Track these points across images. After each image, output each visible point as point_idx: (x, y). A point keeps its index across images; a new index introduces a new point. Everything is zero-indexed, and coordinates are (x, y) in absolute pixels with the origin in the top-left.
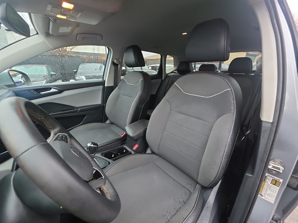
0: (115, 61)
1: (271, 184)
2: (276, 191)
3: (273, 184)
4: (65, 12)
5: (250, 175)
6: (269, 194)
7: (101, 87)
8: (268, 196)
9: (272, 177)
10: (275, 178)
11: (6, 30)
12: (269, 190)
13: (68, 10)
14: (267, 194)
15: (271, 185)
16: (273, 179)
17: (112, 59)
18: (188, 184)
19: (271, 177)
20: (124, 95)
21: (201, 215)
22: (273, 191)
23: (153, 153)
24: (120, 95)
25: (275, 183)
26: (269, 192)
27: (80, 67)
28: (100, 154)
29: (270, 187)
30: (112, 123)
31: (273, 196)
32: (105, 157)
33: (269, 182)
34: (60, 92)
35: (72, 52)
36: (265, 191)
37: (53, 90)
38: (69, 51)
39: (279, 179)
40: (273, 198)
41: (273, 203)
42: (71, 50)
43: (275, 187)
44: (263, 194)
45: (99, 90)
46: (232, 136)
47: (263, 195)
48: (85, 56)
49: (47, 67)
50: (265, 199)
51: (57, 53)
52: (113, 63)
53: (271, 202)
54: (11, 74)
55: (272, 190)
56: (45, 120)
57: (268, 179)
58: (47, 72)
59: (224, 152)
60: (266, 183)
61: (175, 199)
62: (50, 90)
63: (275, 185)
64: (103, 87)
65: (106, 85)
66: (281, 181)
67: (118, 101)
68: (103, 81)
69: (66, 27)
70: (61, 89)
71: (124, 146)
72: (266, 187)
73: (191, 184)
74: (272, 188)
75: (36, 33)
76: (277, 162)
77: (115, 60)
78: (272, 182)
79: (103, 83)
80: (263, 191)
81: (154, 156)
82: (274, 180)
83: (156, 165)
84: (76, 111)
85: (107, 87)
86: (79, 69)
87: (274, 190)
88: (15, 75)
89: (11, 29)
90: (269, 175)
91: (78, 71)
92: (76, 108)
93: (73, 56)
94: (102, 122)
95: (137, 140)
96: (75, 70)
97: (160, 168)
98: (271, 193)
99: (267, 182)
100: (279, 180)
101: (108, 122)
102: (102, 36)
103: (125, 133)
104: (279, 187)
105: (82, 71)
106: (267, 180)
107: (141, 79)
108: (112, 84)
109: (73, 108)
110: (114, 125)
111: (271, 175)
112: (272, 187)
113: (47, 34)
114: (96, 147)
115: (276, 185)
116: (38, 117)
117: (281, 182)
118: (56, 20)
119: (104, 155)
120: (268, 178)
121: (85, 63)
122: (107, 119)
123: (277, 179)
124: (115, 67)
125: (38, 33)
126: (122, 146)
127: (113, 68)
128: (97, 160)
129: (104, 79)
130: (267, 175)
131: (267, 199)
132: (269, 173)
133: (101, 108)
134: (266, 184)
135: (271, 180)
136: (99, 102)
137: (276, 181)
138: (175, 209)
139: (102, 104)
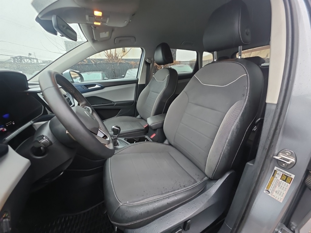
0: (147, 61)
1: (281, 180)
2: (286, 189)
3: (283, 180)
4: (98, 19)
5: (251, 164)
6: (277, 191)
7: (135, 85)
8: (276, 194)
9: (283, 172)
10: (285, 173)
11: (61, 36)
12: (278, 186)
13: (99, 17)
14: (275, 191)
15: (281, 182)
16: (283, 174)
17: (145, 59)
18: (196, 175)
19: (281, 171)
20: (153, 92)
21: (197, 198)
22: (282, 188)
23: (170, 144)
24: (150, 92)
25: (286, 178)
26: (277, 189)
27: (127, 72)
28: (124, 138)
29: (280, 183)
30: (142, 118)
31: (282, 194)
32: (127, 141)
33: (279, 177)
34: (102, 88)
35: (122, 59)
36: (274, 187)
37: (97, 86)
38: (120, 59)
39: (290, 174)
40: (282, 196)
41: (281, 202)
42: (121, 58)
43: (285, 184)
44: (270, 190)
45: (133, 87)
46: (238, 123)
47: (270, 192)
48: (133, 62)
49: (102, 73)
50: (273, 197)
51: (111, 61)
52: (146, 62)
53: (279, 200)
54: (71, 73)
55: (281, 186)
56: (76, 94)
57: (278, 174)
58: (102, 78)
59: (227, 139)
60: (275, 178)
61: (176, 182)
62: (95, 86)
63: (285, 181)
64: (136, 84)
65: (139, 84)
66: (293, 176)
67: (148, 98)
68: (137, 79)
69: (104, 33)
70: (103, 86)
71: (146, 136)
72: (274, 183)
73: (198, 175)
74: (281, 185)
75: (86, 41)
76: (288, 153)
77: (147, 59)
78: (282, 177)
79: (136, 82)
80: (271, 187)
81: (170, 147)
82: (285, 175)
83: (171, 155)
84: (113, 105)
85: (139, 85)
86: (126, 74)
87: (284, 187)
88: (75, 78)
89: (63, 35)
90: (279, 169)
91: (126, 76)
92: (114, 102)
93: (122, 63)
94: (134, 117)
95: (155, 130)
96: (123, 76)
97: (173, 158)
98: (280, 190)
99: (277, 178)
100: (291, 176)
101: (138, 117)
102: (135, 37)
103: (147, 125)
104: (290, 184)
105: (129, 76)
106: (276, 175)
107: (167, 75)
108: (144, 83)
109: (111, 102)
110: (143, 120)
111: (281, 170)
112: (282, 183)
113: (94, 41)
114: (118, 130)
115: (287, 181)
116: (71, 90)
117: (293, 178)
118: (95, 28)
119: (127, 140)
120: (278, 172)
121: (132, 68)
122: (138, 114)
123: (288, 174)
124: (147, 66)
125: (88, 41)
126: (144, 136)
127: (146, 67)
128: (120, 142)
129: (138, 78)
130: (277, 169)
131: (274, 196)
132: (278, 166)
133: (133, 104)
134: (275, 180)
135: (281, 175)
136: (132, 98)
137: (287, 176)
138: (172, 188)
139: (135, 100)
